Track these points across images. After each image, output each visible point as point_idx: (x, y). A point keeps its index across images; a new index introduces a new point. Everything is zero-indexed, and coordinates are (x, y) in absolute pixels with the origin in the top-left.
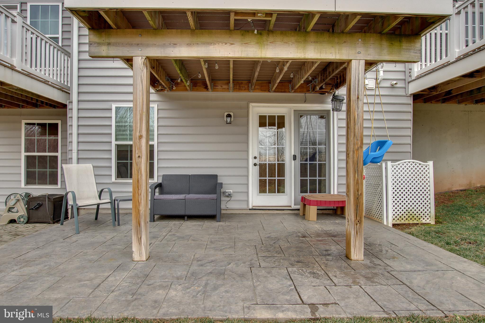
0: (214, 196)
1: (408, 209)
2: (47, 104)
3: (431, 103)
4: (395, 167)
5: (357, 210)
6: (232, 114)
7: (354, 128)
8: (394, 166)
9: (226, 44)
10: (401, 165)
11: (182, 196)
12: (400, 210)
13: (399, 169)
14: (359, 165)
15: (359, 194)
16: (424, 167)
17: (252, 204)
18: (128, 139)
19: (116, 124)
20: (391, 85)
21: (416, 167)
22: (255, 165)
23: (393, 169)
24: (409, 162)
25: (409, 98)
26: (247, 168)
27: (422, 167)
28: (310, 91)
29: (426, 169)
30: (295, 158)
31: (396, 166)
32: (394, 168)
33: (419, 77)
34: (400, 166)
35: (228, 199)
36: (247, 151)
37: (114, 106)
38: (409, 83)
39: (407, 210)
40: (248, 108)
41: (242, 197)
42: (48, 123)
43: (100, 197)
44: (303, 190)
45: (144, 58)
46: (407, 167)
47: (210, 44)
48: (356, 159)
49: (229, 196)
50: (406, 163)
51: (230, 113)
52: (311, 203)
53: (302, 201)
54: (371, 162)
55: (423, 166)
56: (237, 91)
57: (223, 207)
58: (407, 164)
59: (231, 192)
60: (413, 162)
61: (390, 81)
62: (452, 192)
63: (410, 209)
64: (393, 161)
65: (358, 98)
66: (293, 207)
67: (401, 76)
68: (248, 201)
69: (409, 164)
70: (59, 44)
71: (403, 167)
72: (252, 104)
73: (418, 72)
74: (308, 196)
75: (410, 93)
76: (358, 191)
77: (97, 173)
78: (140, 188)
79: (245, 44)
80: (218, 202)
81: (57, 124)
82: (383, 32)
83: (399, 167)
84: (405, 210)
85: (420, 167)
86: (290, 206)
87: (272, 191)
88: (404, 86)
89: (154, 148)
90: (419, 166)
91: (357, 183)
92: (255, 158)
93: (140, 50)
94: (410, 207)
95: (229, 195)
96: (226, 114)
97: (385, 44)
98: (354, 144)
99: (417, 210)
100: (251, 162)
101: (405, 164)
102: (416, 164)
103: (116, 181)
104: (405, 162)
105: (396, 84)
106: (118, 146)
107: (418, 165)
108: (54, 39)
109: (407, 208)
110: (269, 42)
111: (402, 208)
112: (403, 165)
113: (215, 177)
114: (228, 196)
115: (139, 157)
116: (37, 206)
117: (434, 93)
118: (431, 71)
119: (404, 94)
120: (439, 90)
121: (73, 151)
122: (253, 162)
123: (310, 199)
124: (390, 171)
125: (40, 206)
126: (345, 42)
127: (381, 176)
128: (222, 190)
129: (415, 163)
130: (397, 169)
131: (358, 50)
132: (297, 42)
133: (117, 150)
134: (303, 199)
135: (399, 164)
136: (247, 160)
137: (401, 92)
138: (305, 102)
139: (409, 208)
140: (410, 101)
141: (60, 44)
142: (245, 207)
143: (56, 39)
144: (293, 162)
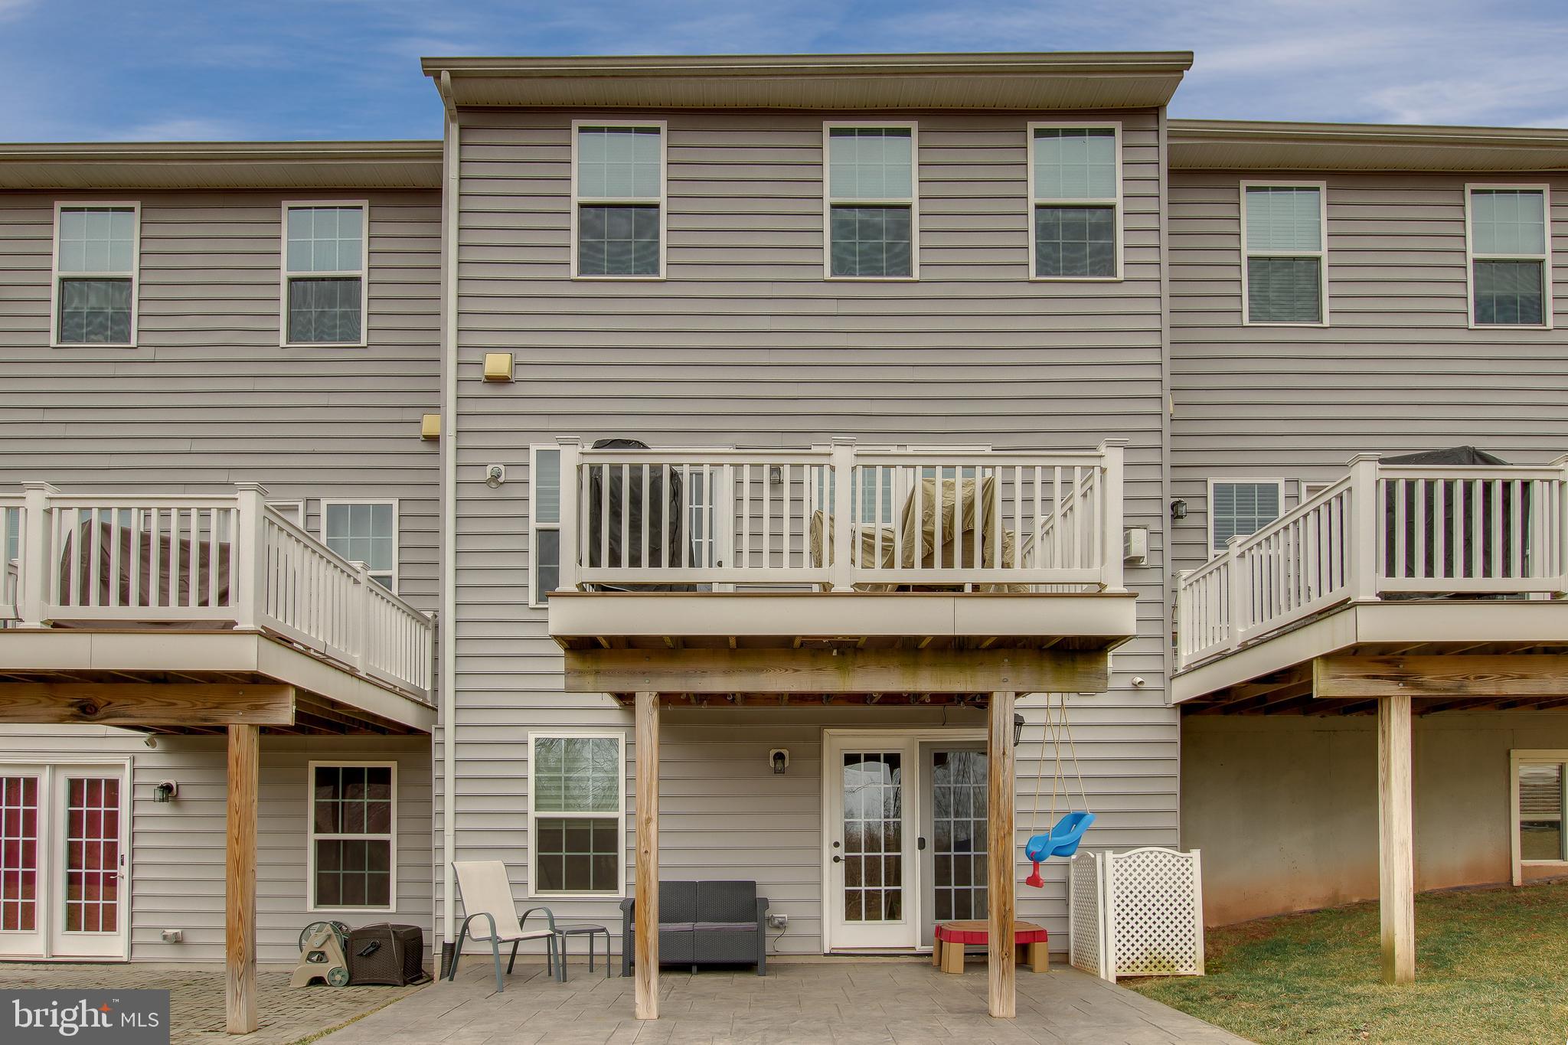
0: (752, 925)
1: (1148, 947)
2: (367, 726)
3: (1241, 714)
4: (1121, 862)
5: (1003, 935)
6: (786, 752)
7: (998, 803)
8: (1119, 860)
9: (787, 670)
10: (1134, 858)
11: (687, 926)
12: (1133, 949)
13: (1130, 866)
14: (1006, 863)
15: (1007, 910)
16: (1183, 861)
17: (830, 942)
18: (563, 806)
19: (537, 775)
20: (1133, 684)
21: (1165, 861)
22: (836, 859)
23: (1117, 866)
24: (1151, 852)
25: (1172, 711)
26: (820, 866)
27: (1178, 861)
28: (955, 702)
29: (1187, 865)
30: (922, 843)
31: (1123, 860)
32: (1119, 864)
33: (1190, 670)
34: (1132, 859)
35: (778, 933)
36: (819, 832)
37: (532, 737)
38: (1171, 679)
39: (1146, 949)
40: (820, 738)
41: (810, 929)
42: (368, 768)
43: (521, 925)
44: (942, 912)
45: (654, 694)
46: (1147, 861)
47: (760, 670)
48: (1000, 853)
49: (781, 926)
50: (1145, 855)
51: (782, 751)
52: (952, 937)
53: (936, 935)
54: (1053, 854)
55: (1180, 859)
56: (796, 703)
57: (768, 949)
58: (1147, 857)
59: (784, 917)
60: (1160, 852)
61: (1132, 676)
62: (1290, 916)
63: (1153, 947)
64: (1119, 848)
65: (1004, 753)
66: (920, 949)
67: (1155, 665)
68: (820, 937)
69: (1152, 857)
70: (391, 590)
71: (1139, 861)
72: (828, 730)
73: (1188, 657)
74: (952, 924)
75: (1174, 702)
76: (1005, 905)
77: (514, 879)
78: (647, 902)
79: (817, 670)
80: (759, 937)
81: (388, 771)
82: (1045, 647)
83: (1130, 861)
84: (1142, 949)
85: (1174, 861)
86: (914, 948)
87: (873, 915)
88: (1160, 685)
89: (617, 825)
90: (1171, 859)
91: (1004, 892)
92: (837, 844)
93: (647, 681)
94: (1153, 943)
95: (781, 923)
96: (773, 752)
97: (1048, 665)
98: (998, 829)
99: (1168, 949)
100: (828, 852)
101: (1143, 857)
102: (1165, 857)
103: (537, 896)
104: (1143, 853)
105: (1140, 683)
106: (540, 821)
107: (1169, 857)
108: (379, 579)
109: (1146, 945)
110: (856, 666)
111: (1137, 945)
112: (1139, 857)
113: (751, 886)
114: (777, 927)
115: (646, 852)
116: (372, 949)
117: (1226, 702)
118: (1216, 657)
119: (1162, 704)
120: (1233, 698)
121: (446, 833)
122: (831, 854)
123: (950, 930)
124: (1110, 870)
125: (377, 947)
126: (981, 664)
127: (1095, 882)
128: (768, 914)
129: (1163, 854)
130: (1126, 866)
131: (1004, 676)
132: (904, 665)
133: (539, 830)
134: (939, 931)
135: (1130, 857)
136: (820, 849)
137: (1156, 700)
138: (944, 723)
139: (1151, 945)
140: (1175, 718)
141: (395, 591)
142: (815, 949)
143: (385, 581)
144: (918, 852)
